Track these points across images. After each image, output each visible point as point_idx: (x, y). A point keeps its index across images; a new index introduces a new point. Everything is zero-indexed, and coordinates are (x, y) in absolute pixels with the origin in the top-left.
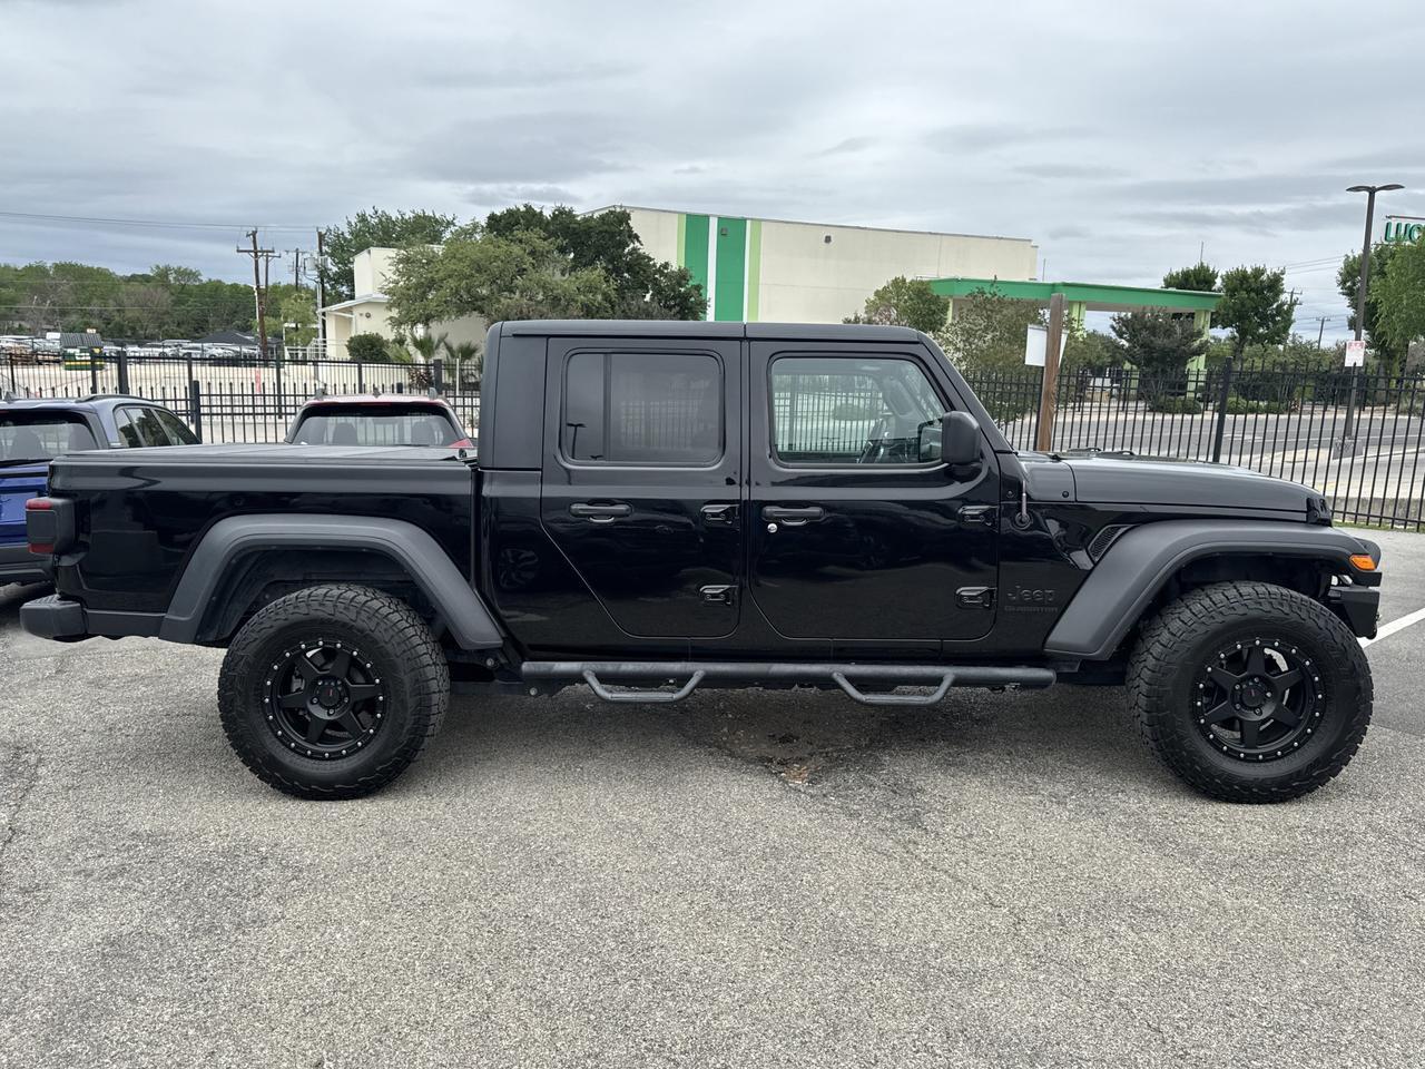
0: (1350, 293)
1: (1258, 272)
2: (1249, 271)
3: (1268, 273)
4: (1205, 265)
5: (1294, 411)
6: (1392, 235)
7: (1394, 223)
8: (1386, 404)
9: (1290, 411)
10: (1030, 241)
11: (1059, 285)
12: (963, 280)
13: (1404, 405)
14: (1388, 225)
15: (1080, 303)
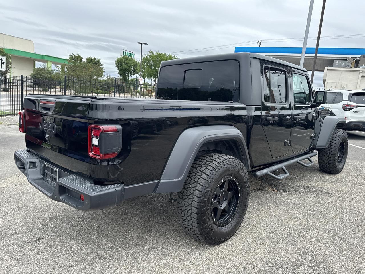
0: (118, 67)
1: (95, 59)
2: (92, 58)
3: (97, 59)
4: (79, 55)
5: (111, 94)
6: (125, 54)
7: (125, 51)
8: (127, 93)
9: (110, 94)
10: (33, 41)
11: (44, 55)
12: (14, 50)
13: (131, 94)
14: (124, 52)
15: (50, 61)
